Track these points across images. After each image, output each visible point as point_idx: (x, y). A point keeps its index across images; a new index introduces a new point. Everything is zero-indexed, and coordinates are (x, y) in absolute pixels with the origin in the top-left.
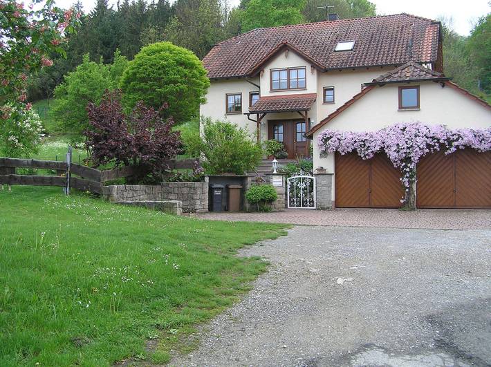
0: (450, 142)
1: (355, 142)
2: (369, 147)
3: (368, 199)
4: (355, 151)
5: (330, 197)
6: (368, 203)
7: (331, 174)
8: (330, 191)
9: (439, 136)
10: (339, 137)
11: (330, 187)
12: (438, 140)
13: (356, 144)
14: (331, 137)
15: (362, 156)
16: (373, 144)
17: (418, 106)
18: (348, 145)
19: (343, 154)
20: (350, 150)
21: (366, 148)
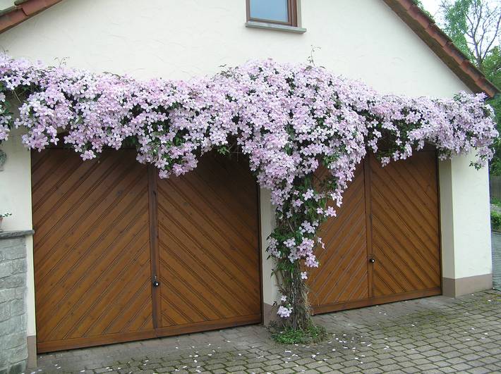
0: (404, 126)
1: (137, 111)
2: (186, 131)
3: (148, 308)
4: (131, 144)
5: (22, 323)
6: (150, 325)
7: (22, 236)
8: (20, 302)
9: (381, 109)
10: (74, 90)
11: (21, 283)
12: (380, 120)
13: (141, 118)
14: (36, 88)
15: (162, 163)
16: (202, 122)
17: (293, 18)
18: (108, 120)
19: (89, 155)
20: (116, 141)
21: (172, 135)
